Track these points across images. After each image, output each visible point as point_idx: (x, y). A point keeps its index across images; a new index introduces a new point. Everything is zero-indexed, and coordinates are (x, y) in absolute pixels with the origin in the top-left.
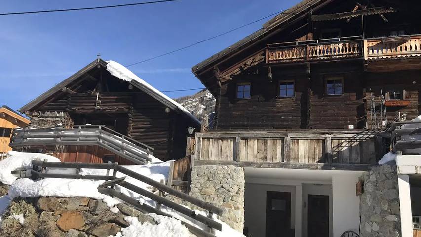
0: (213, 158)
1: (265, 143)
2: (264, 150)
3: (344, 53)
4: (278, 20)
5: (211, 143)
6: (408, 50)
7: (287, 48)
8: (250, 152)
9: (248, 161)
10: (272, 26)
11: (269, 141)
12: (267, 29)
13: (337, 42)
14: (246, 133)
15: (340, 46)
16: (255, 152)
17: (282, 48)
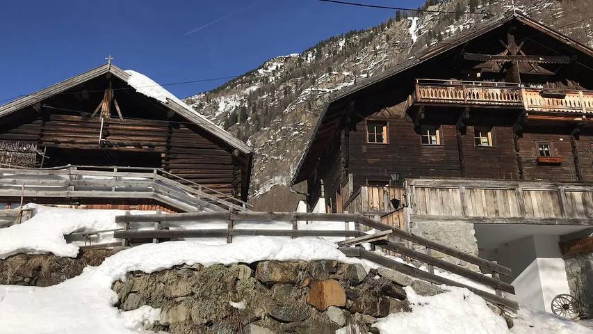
0: (433, 213)
1: (495, 195)
2: (495, 202)
3: (507, 100)
4: (433, 50)
5: (427, 194)
6: (564, 105)
7: (441, 86)
8: (479, 205)
9: (478, 216)
10: (426, 58)
11: (498, 192)
12: (421, 60)
13: (493, 87)
14: (473, 182)
15: (498, 91)
16: (485, 205)
17: (435, 85)
